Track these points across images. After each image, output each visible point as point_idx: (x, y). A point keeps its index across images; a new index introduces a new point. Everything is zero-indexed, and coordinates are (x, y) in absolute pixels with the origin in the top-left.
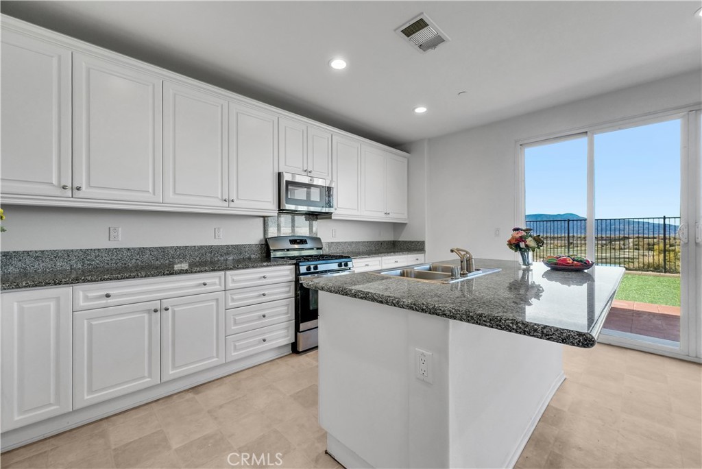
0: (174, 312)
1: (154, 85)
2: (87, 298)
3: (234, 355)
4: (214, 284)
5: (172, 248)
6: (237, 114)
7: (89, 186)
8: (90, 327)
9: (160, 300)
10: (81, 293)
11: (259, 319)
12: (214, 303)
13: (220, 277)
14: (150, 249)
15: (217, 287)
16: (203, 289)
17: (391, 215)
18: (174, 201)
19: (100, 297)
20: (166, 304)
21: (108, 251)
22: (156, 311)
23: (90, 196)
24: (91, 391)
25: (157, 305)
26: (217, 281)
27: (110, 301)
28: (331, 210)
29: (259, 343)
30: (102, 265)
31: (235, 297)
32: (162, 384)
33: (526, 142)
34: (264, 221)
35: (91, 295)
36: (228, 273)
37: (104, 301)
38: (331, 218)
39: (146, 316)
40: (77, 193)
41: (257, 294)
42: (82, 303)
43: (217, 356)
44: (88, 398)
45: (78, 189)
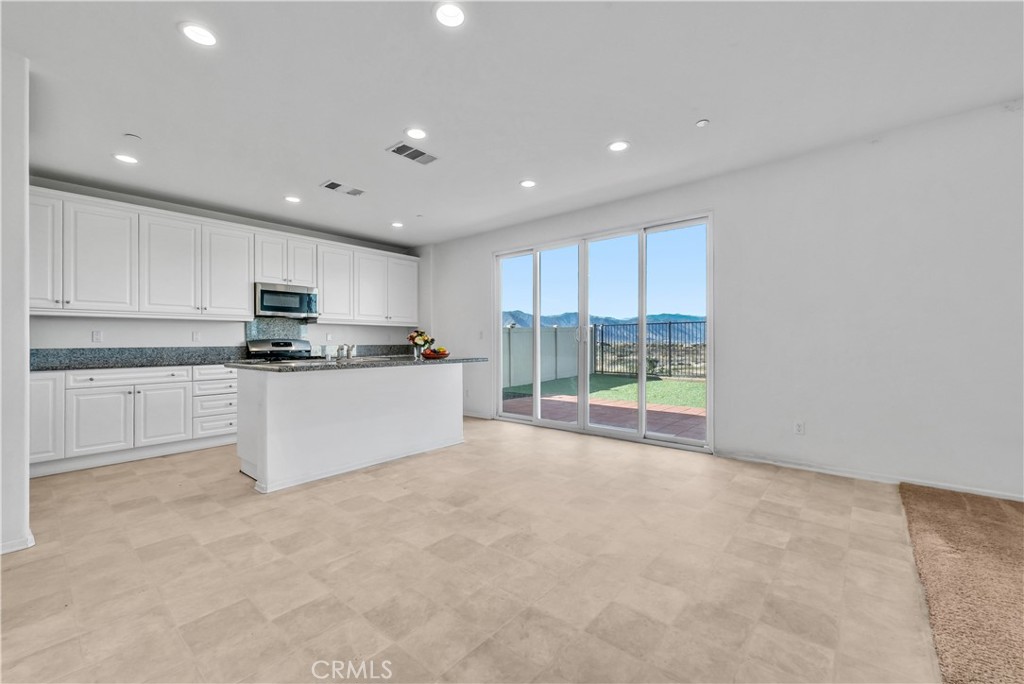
0: (145, 395)
1: (131, 219)
2: (75, 381)
3: (200, 433)
4: (183, 376)
5: (149, 349)
6: (210, 234)
7: (76, 299)
8: (78, 401)
9: (134, 385)
10: (71, 377)
11: (226, 406)
12: (182, 391)
13: (187, 371)
14: (129, 349)
15: (186, 379)
16: (172, 379)
17: (392, 320)
18: (148, 310)
19: (85, 381)
20: (138, 388)
21: (92, 350)
22: (130, 393)
23: (77, 307)
24: (78, 446)
25: (131, 389)
26: (185, 373)
27: (93, 383)
28: (314, 315)
29: (226, 426)
30: (86, 361)
31: (202, 387)
32: (135, 449)
33: (501, 253)
34: (246, 326)
35: (79, 378)
36: (195, 367)
37: (89, 384)
38: (316, 322)
39: (122, 396)
40: (66, 306)
41: (224, 385)
42: (72, 384)
43: (185, 432)
44: (75, 451)
45: (68, 302)
